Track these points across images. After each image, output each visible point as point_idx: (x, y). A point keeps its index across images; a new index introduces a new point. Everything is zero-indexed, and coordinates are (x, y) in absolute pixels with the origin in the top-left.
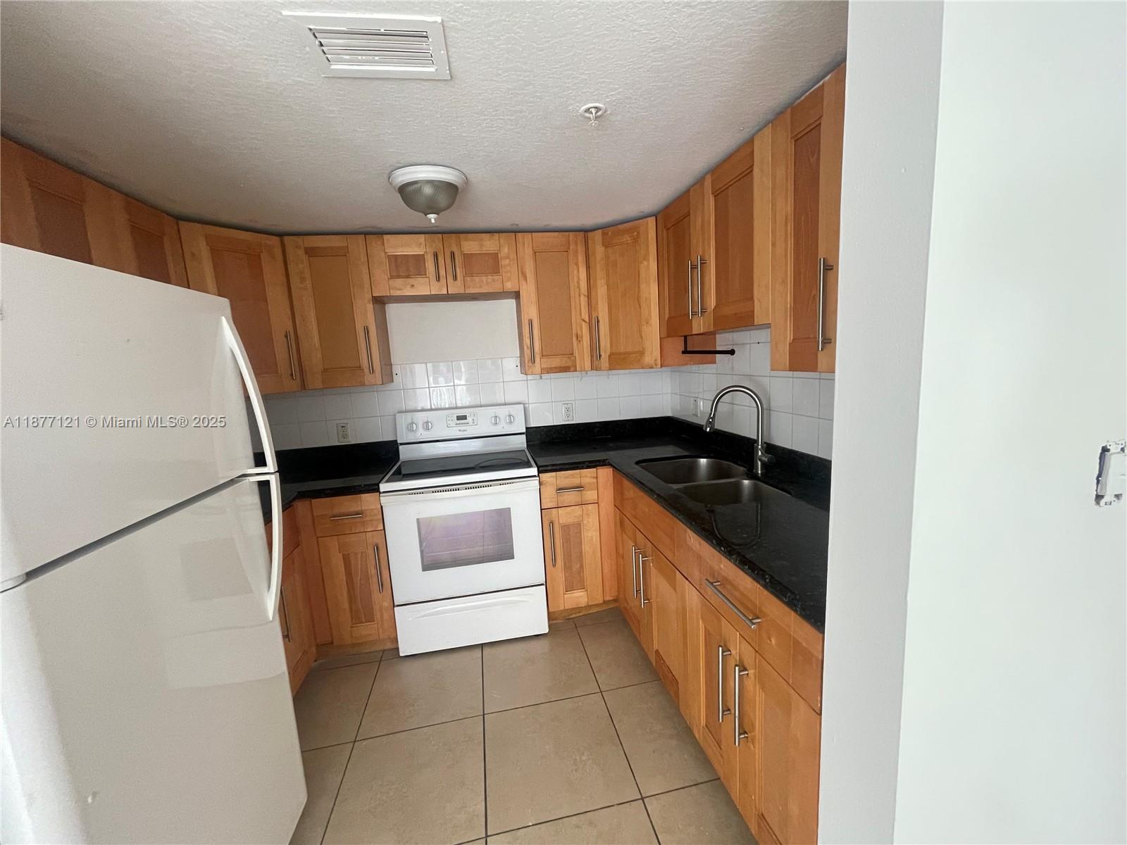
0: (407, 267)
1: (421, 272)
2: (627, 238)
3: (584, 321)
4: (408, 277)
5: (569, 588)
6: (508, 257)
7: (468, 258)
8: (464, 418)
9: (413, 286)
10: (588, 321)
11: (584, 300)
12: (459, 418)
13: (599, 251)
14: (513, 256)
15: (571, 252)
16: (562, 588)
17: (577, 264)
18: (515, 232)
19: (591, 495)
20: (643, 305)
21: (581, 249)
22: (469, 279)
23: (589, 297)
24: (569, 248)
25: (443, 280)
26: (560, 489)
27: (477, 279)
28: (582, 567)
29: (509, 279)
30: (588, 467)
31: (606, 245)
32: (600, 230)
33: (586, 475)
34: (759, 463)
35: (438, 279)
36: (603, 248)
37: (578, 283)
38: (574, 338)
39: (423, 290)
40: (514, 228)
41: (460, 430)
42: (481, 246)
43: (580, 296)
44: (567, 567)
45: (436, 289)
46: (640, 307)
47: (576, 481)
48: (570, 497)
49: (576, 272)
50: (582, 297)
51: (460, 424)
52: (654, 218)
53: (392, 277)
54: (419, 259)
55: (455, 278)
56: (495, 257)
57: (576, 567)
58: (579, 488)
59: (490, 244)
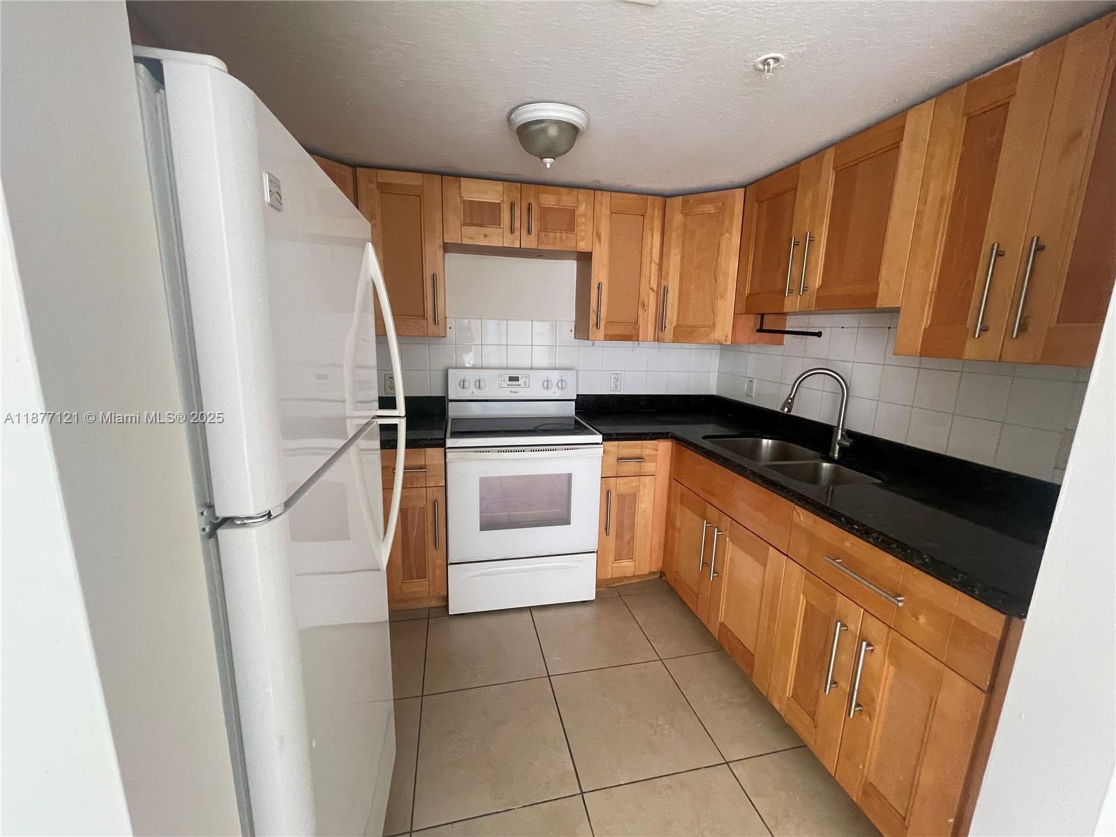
0: (482, 214)
1: (496, 222)
2: (710, 208)
3: (651, 289)
4: (481, 225)
5: (618, 558)
6: (584, 215)
7: (545, 211)
8: (516, 379)
9: (486, 236)
10: (655, 289)
11: (654, 268)
12: (511, 379)
13: (677, 218)
14: (590, 214)
15: (648, 216)
16: (611, 558)
17: (652, 230)
18: (595, 189)
19: (649, 467)
20: (721, 278)
21: (658, 213)
22: (543, 234)
23: (660, 265)
24: (646, 213)
25: (517, 233)
26: (620, 459)
27: (551, 235)
28: (632, 538)
29: (583, 238)
30: (651, 439)
31: (686, 212)
32: (681, 197)
33: (647, 447)
34: (838, 447)
35: (512, 232)
36: (682, 216)
37: (651, 249)
38: (641, 307)
39: (496, 242)
40: (595, 185)
41: (511, 392)
42: (559, 200)
43: (651, 263)
44: (619, 537)
45: (509, 241)
46: (716, 280)
47: (637, 452)
48: (631, 467)
49: (650, 238)
50: (653, 264)
51: (511, 385)
52: (743, 189)
53: (465, 224)
54: (496, 207)
55: (529, 232)
56: (572, 213)
57: (627, 537)
58: (639, 459)
59: (567, 200)
